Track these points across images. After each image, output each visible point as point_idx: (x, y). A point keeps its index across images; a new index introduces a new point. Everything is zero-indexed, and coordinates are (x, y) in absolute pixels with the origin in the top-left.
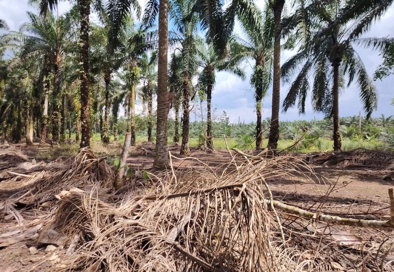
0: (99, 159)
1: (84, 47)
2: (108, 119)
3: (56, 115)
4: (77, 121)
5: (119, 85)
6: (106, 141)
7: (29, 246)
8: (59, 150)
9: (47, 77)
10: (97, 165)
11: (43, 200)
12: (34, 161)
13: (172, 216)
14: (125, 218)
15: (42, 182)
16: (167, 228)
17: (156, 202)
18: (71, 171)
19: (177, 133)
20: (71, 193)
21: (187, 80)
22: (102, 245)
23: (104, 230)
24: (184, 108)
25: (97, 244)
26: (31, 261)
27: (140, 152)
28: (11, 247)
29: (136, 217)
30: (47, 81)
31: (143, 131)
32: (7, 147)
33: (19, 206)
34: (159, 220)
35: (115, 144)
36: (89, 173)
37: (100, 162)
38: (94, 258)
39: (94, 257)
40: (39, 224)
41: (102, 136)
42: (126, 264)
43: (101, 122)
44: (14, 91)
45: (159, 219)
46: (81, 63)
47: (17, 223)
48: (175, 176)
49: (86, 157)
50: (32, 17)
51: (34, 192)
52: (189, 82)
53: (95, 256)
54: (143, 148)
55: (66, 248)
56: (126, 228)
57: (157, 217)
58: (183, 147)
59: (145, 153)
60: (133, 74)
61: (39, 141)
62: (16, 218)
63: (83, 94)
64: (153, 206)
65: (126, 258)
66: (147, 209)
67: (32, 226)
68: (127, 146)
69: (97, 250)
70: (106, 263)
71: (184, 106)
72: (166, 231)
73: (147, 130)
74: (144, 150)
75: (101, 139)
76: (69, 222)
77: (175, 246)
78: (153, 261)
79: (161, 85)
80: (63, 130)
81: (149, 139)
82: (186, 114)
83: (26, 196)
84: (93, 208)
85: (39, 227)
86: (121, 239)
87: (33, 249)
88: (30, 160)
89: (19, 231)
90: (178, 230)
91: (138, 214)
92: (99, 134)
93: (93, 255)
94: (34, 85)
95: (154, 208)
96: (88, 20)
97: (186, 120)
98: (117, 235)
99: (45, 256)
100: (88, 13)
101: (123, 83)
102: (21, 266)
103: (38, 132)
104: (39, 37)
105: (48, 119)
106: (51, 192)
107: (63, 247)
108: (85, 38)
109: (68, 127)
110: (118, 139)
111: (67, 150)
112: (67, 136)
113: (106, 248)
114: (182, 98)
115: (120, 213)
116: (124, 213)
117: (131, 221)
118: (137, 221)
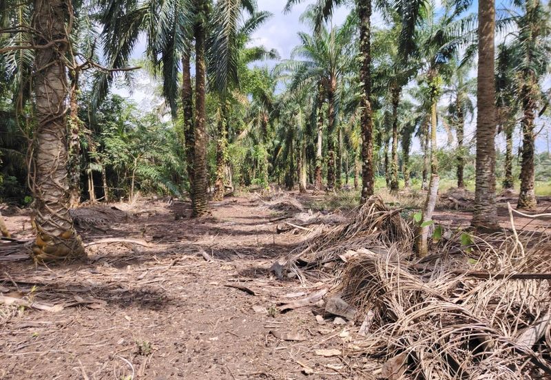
0: (391, 212)
1: (365, 62)
2: (396, 157)
3: (332, 155)
4: (356, 161)
5: (411, 106)
6: (394, 187)
7: (315, 314)
8: (335, 199)
9: (320, 109)
10: (389, 219)
11: (325, 260)
12: (310, 211)
13: (522, 308)
14: (440, 298)
15: (322, 237)
16: (513, 327)
17: (489, 282)
18: (355, 226)
19: (508, 173)
20: (360, 254)
21: (529, 83)
22: (408, 331)
23: (410, 312)
24: (525, 131)
25: (401, 329)
26: (319, 332)
27: (445, 203)
28: (297, 311)
29: (456, 300)
30: (321, 114)
31: (448, 172)
32: (282, 195)
33: (301, 264)
34: (496, 310)
35: (407, 191)
36: (378, 229)
37: (392, 216)
38: (397, 347)
39: (397, 344)
40: (323, 288)
41: (387, 181)
42: (446, 367)
43: (386, 161)
44: (287, 130)
45: (498, 310)
46: (362, 84)
47: (300, 283)
48: (520, 243)
49: (374, 209)
50: (304, 37)
51: (314, 249)
52: (534, 86)
53: (399, 343)
54: (450, 198)
55: (357, 326)
56: (442, 314)
57: (493, 306)
58: (522, 197)
59: (455, 204)
60: (434, 88)
61: (313, 188)
62: (299, 278)
63: (364, 126)
64: (485, 288)
65: (445, 358)
66: (475, 290)
67: (316, 290)
68: (433, 194)
69: (403, 337)
70: (417, 358)
71: (525, 127)
72: (512, 331)
73: (455, 169)
74: (452, 201)
75: (387, 185)
76: (360, 292)
77: (534, 359)
78: (495, 373)
79: (483, 97)
80: (339, 173)
81: (459, 183)
82: (528, 141)
83: (307, 253)
84: (392, 278)
85: (324, 292)
86: (436, 329)
87: (319, 318)
88: (306, 210)
89: (303, 293)
90: (537, 333)
91: (461, 296)
92: (384, 179)
93: (396, 342)
94: (307, 120)
95: (488, 291)
96: (369, 23)
97: (527, 152)
98: (429, 321)
99: (334, 330)
100: (369, 14)
101: (417, 103)
102: (309, 336)
103: (311, 178)
104: (311, 60)
105: (323, 161)
106: (333, 250)
107: (353, 324)
108: (366, 48)
109: (344, 170)
110: (410, 185)
111: (345, 199)
112: (343, 181)
113: (415, 337)
114: (520, 115)
115: (431, 290)
116: (436, 291)
117: (449, 305)
118: (459, 307)
